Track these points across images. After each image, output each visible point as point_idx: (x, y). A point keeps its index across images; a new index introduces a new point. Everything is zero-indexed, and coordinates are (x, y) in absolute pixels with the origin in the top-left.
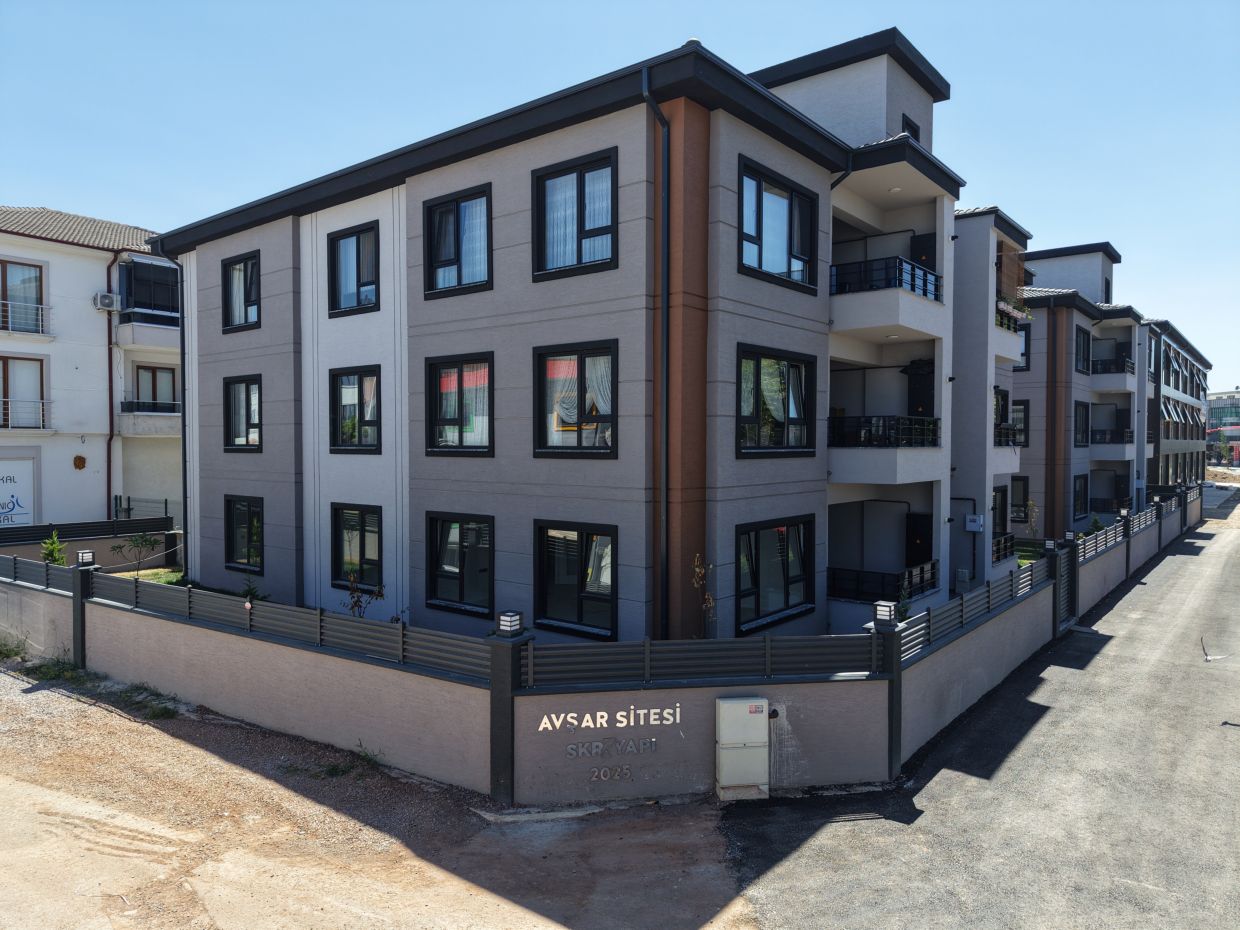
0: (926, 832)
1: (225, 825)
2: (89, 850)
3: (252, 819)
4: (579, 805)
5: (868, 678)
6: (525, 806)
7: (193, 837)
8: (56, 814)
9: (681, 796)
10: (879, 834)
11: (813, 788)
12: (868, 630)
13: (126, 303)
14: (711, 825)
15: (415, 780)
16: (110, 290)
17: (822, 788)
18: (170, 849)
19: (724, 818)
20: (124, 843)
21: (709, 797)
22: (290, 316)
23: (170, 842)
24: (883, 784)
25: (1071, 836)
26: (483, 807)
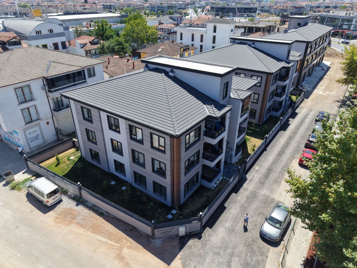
0: (202, 241)
1: (121, 243)
2: (108, 248)
3: (124, 241)
4: (162, 238)
5: (198, 222)
6: (156, 238)
7: (119, 245)
8: (100, 241)
9: (174, 235)
10: (196, 242)
11: (191, 232)
12: (198, 216)
13: (49, 88)
14: (178, 241)
15: (142, 232)
16: (44, 85)
17: (192, 232)
18: (117, 248)
19: (179, 240)
20: (111, 247)
21: (178, 235)
22: (100, 126)
23: (117, 247)
24: (200, 231)
25: (217, 242)
26: (151, 239)
